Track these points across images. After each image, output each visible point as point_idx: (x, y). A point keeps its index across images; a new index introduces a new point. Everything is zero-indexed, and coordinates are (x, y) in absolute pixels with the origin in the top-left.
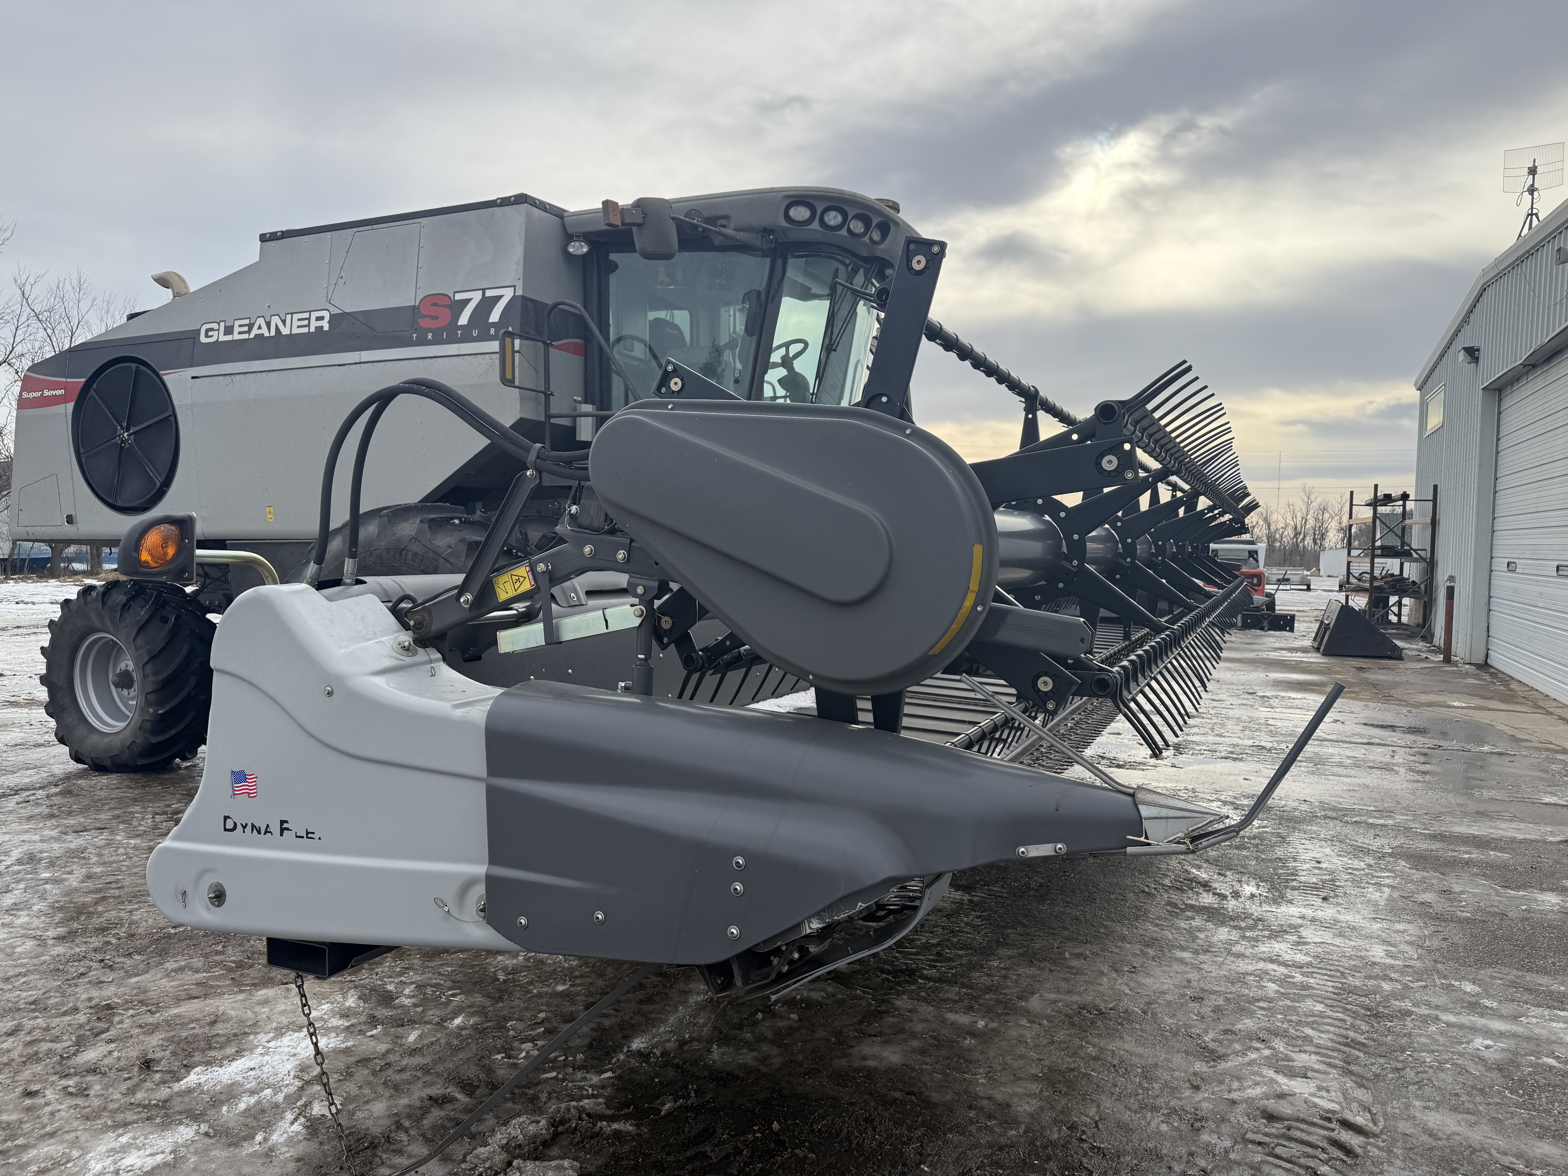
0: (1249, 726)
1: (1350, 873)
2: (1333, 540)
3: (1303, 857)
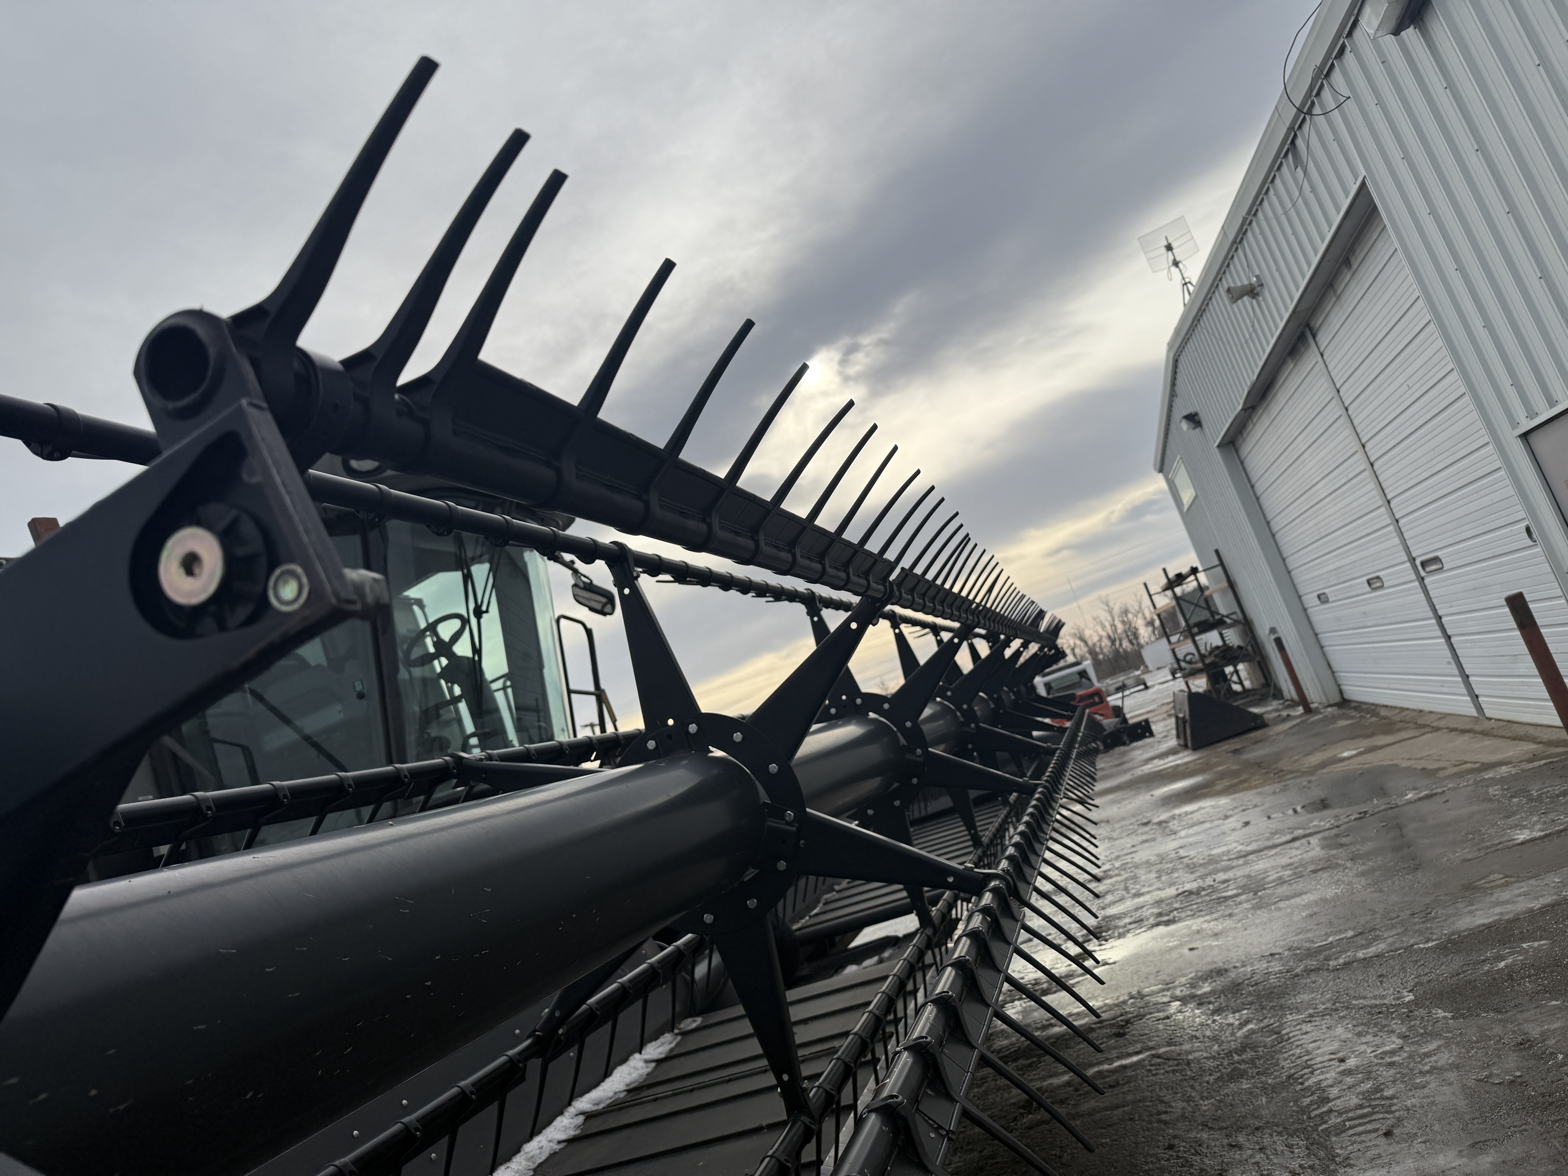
0: (1162, 868)
1: (1391, 1064)
2: (1146, 635)
3: (1319, 1059)
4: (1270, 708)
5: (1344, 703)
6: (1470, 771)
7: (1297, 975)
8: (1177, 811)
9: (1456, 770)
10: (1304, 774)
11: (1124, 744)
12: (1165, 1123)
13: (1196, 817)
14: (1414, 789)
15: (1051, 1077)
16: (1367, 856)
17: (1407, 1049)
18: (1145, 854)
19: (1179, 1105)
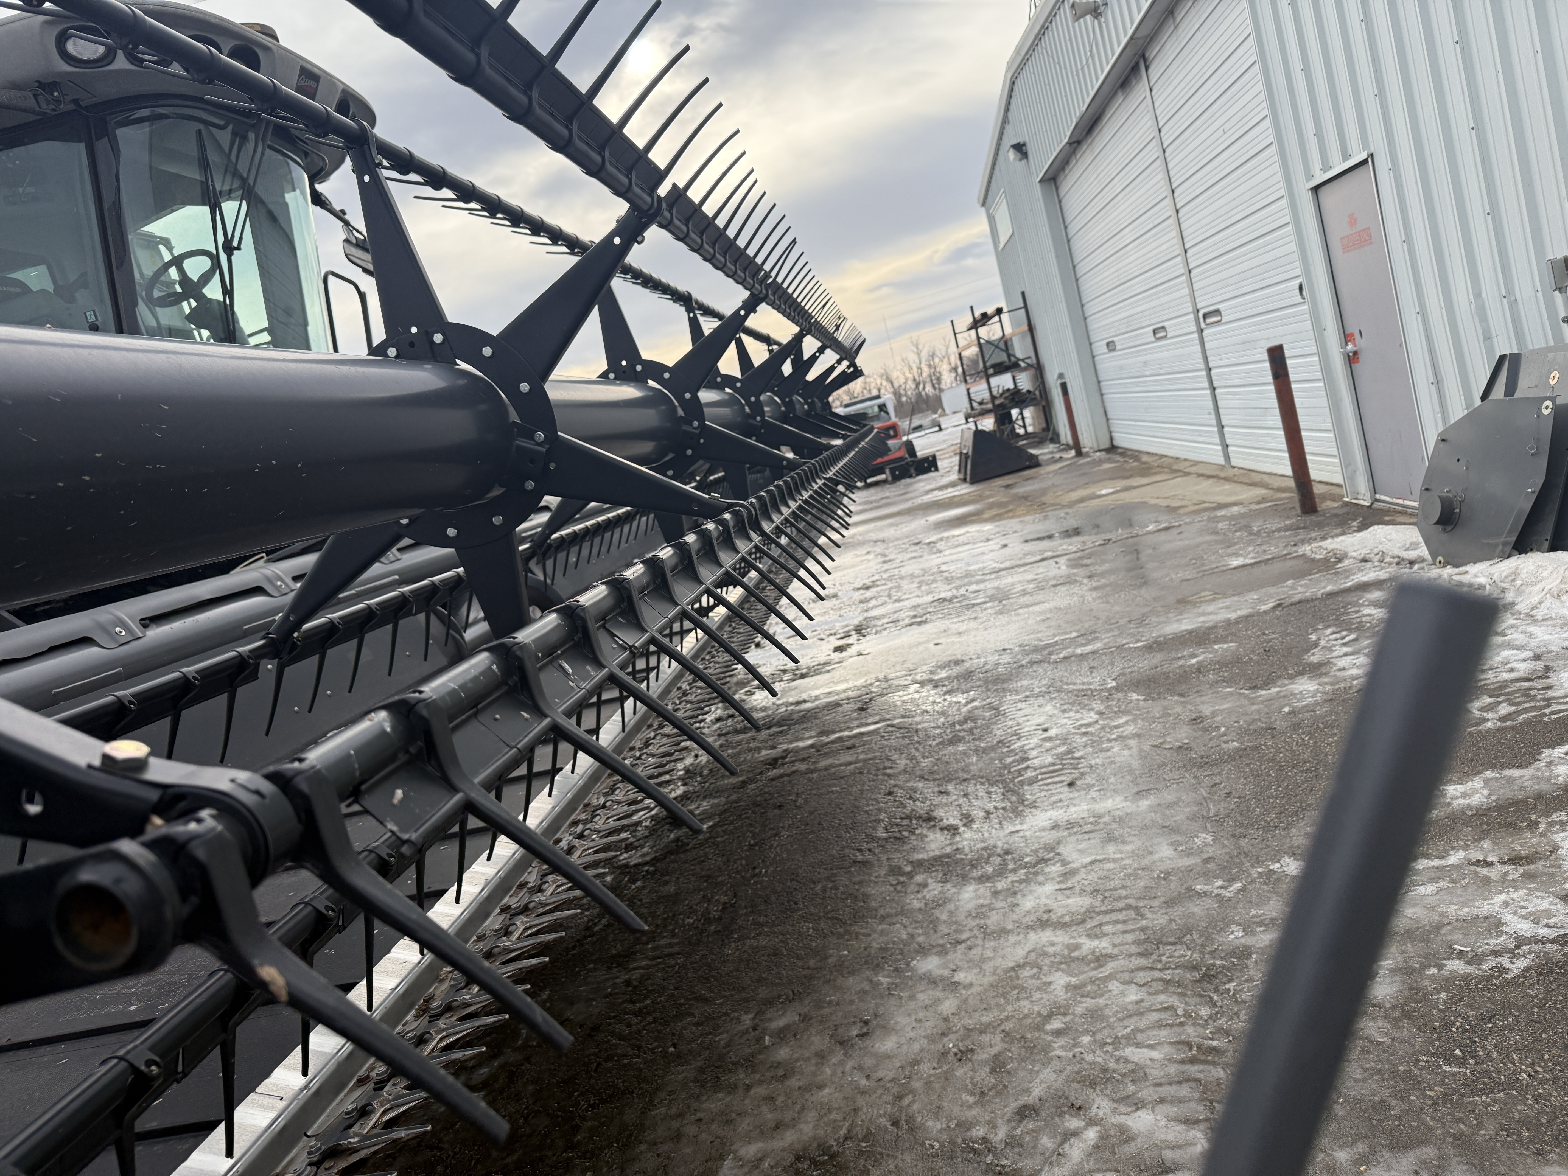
0: (924, 579)
1: (1085, 734)
2: (948, 381)
3: (1027, 729)
4: (1046, 451)
5: (1112, 449)
6: (1206, 510)
7: (1022, 666)
8: (946, 534)
9: (1196, 508)
10: (1063, 507)
11: (910, 476)
12: (889, 775)
13: (962, 539)
14: (1156, 522)
15: (797, 740)
16: (1102, 575)
17: (1101, 722)
18: (912, 568)
19: (902, 762)
